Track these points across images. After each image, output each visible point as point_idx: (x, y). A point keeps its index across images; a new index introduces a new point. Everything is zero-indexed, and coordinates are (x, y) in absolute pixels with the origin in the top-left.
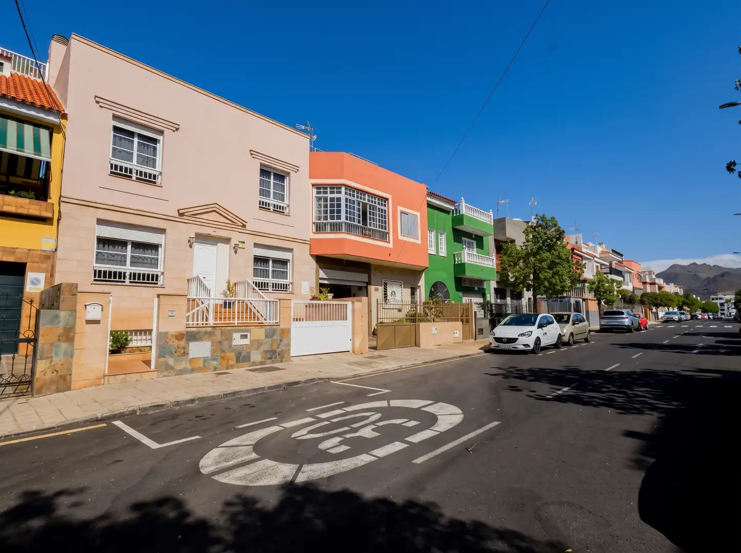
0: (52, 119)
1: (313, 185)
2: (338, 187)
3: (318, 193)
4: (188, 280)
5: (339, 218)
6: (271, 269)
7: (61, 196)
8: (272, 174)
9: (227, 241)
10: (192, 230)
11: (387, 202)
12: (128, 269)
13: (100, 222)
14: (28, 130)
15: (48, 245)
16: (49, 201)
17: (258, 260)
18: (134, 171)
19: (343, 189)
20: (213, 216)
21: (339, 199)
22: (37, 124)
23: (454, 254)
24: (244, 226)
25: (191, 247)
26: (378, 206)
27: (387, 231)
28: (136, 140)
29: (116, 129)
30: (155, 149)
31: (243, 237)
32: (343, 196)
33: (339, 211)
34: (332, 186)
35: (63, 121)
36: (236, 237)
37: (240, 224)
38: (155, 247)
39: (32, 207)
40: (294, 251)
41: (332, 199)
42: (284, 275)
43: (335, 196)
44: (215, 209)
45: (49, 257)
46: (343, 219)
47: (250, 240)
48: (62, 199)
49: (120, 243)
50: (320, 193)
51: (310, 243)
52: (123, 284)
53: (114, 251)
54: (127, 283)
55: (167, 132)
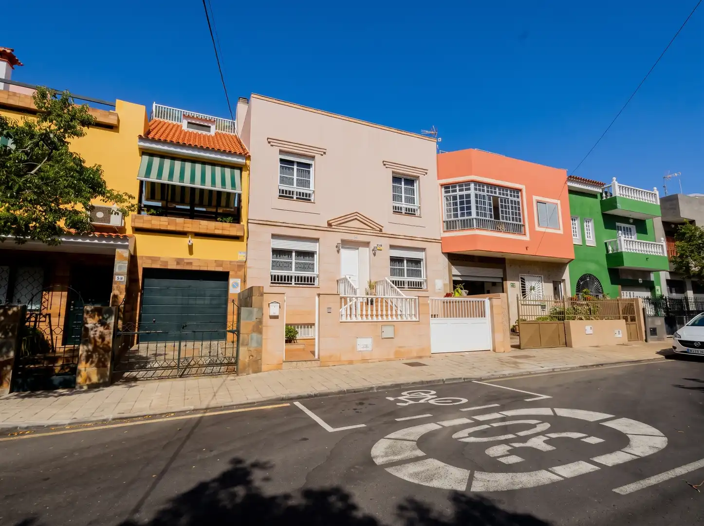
0: (241, 161)
1: (442, 185)
2: (467, 183)
3: (446, 192)
4: (337, 281)
5: (470, 214)
6: (405, 268)
7: (248, 219)
8: (403, 180)
9: (367, 244)
10: (336, 238)
11: (520, 193)
12: (293, 272)
13: (274, 236)
14: (228, 171)
15: (241, 257)
16: (242, 223)
17: (394, 260)
18: (295, 193)
19: (472, 186)
20: (355, 224)
21: (468, 196)
22: (233, 166)
23: (606, 243)
24: (381, 230)
25: (338, 251)
26: (511, 198)
27: (522, 223)
28: (295, 167)
29: (282, 161)
30: (309, 172)
31: (381, 240)
32: (472, 192)
33: (469, 208)
34: (461, 184)
35: (248, 162)
36: (375, 241)
37: (377, 229)
38: (311, 254)
39: (231, 229)
40: (427, 250)
41: (461, 197)
42: (418, 273)
43: (464, 193)
44: (356, 216)
45: (242, 265)
46: (474, 215)
47: (386, 242)
48: (249, 221)
49: (287, 253)
50: (449, 192)
51: (441, 241)
52: (290, 285)
53: (283, 259)
54: (293, 284)
55: (317, 157)
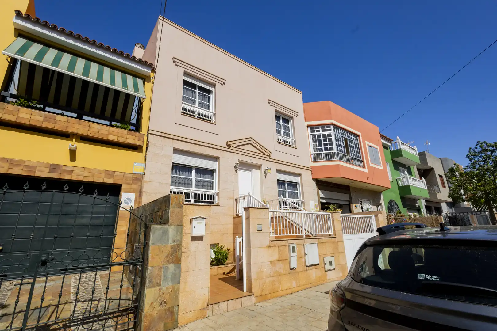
0: (146, 70)
1: (308, 126)
2: (328, 125)
3: (312, 132)
4: (236, 200)
5: (332, 149)
6: (287, 190)
7: (149, 130)
8: (281, 118)
9: (259, 167)
10: (236, 158)
11: (358, 138)
12: (193, 190)
13: (176, 151)
14: (130, 78)
15: (138, 169)
16: (140, 132)
17: (281, 183)
18: (196, 113)
19: (332, 127)
20: (249, 148)
21: (330, 135)
22: (136, 75)
23: (396, 179)
24: (269, 156)
25: (236, 171)
26: (354, 141)
27: (362, 159)
28: (197, 91)
29: (186, 83)
30: (209, 98)
31: (269, 164)
32: (332, 132)
33: (331, 144)
34: (323, 126)
35: (152, 75)
36: (265, 165)
37: (266, 154)
38: (211, 172)
39: (128, 136)
40: (303, 175)
41: (324, 136)
42: (294, 195)
43: (326, 133)
44: (250, 142)
45: (138, 179)
46: (335, 150)
47: (274, 167)
48: (150, 132)
49: (188, 169)
50: (314, 132)
51: (311, 169)
52: (190, 203)
53: (183, 176)
54: (193, 202)
55: (218, 85)
